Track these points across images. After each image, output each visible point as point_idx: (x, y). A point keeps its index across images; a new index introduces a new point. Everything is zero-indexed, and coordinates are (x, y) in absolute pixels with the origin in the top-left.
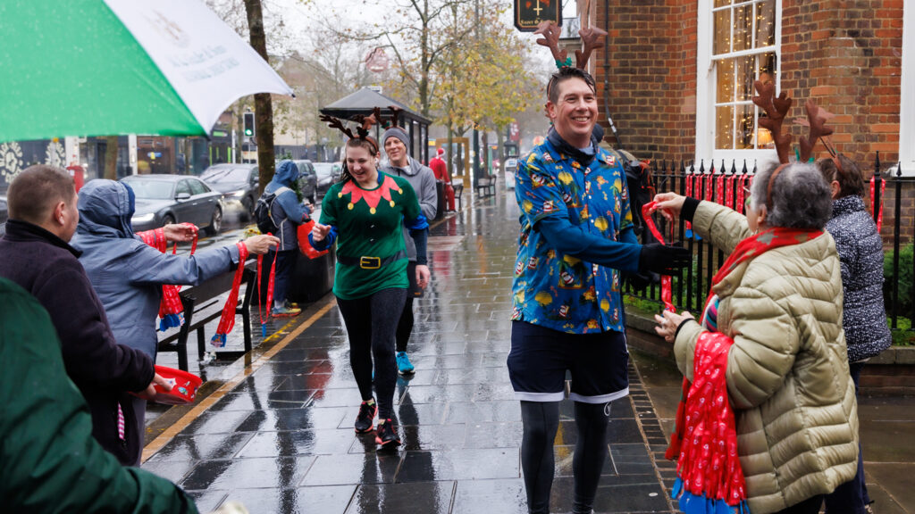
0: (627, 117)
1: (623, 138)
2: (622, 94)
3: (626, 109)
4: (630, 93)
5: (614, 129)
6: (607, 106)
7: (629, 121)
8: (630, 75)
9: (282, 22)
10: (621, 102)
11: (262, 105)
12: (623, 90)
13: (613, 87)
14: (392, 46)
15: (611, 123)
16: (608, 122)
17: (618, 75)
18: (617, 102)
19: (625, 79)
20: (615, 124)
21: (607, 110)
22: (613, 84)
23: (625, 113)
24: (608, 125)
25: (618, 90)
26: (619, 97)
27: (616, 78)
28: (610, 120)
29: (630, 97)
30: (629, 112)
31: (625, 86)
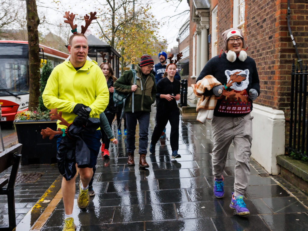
0: (303, 34)
1: (300, 50)
2: (299, 18)
3: (302, 28)
4: (305, 17)
5: (294, 43)
6: (289, 26)
7: (304, 37)
8: (305, 4)
9: (44, 16)
10: (298, 23)
11: (32, 35)
12: (300, 15)
13: (293, 13)
14: (98, 23)
15: (293, 38)
16: (291, 38)
17: (297, 4)
18: (295, 23)
19: (302, 7)
20: (294, 39)
21: (290, 29)
22: (293, 10)
23: (301, 32)
24: (290, 40)
25: (297, 15)
26: (297, 20)
27: (296, 6)
28: (292, 36)
29: (305, 20)
30: (304, 31)
31: (302, 12)
